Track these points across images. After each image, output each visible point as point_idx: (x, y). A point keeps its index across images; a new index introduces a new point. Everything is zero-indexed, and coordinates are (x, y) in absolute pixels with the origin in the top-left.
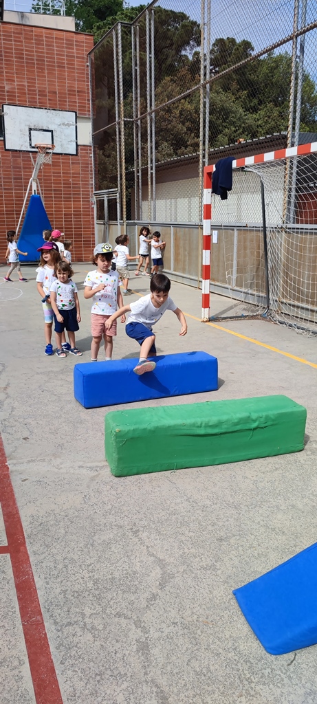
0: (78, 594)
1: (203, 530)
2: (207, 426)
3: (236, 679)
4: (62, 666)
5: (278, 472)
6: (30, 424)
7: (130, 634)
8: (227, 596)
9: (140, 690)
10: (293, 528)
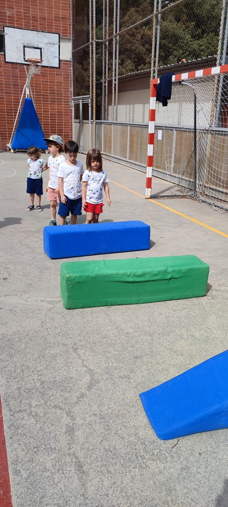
0: (29, 391)
1: (124, 350)
2: (135, 276)
3: (134, 456)
4: (11, 440)
5: (185, 310)
6: (9, 268)
7: (62, 421)
8: (135, 397)
9: (64, 460)
10: (190, 352)
